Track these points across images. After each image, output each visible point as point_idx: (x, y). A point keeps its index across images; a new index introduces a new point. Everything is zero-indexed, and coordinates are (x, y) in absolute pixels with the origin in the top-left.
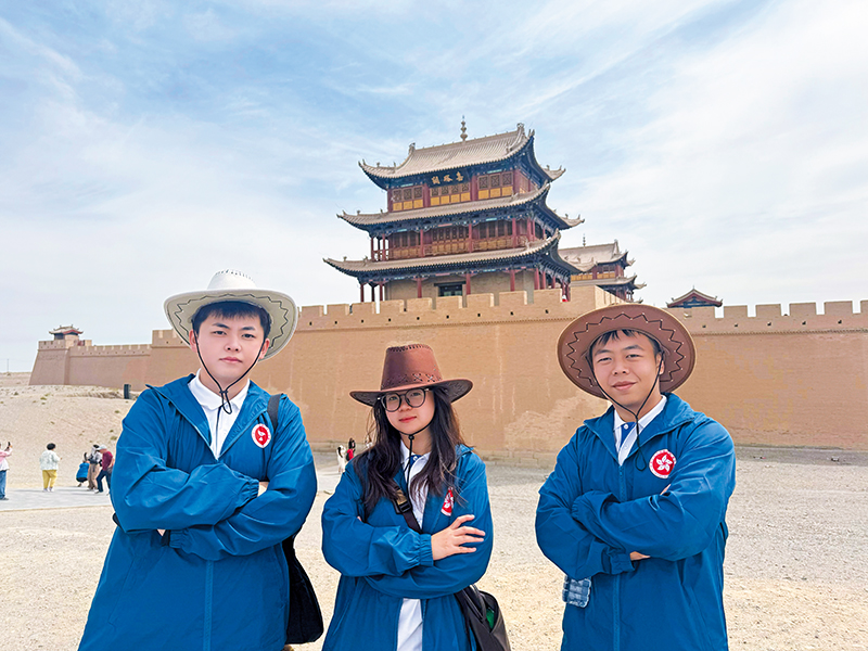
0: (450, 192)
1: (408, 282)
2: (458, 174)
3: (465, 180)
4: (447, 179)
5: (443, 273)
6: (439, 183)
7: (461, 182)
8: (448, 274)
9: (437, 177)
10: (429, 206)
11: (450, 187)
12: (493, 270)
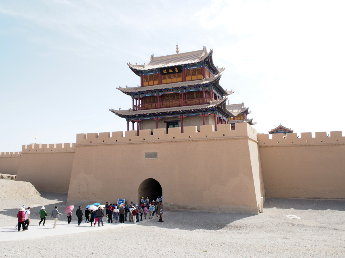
0: (172, 77)
1: (151, 121)
3: (179, 71)
5: (169, 116)
6: (166, 73)
7: (177, 72)
8: (172, 116)
9: (165, 70)
10: (162, 83)
11: (172, 75)
12: (194, 115)
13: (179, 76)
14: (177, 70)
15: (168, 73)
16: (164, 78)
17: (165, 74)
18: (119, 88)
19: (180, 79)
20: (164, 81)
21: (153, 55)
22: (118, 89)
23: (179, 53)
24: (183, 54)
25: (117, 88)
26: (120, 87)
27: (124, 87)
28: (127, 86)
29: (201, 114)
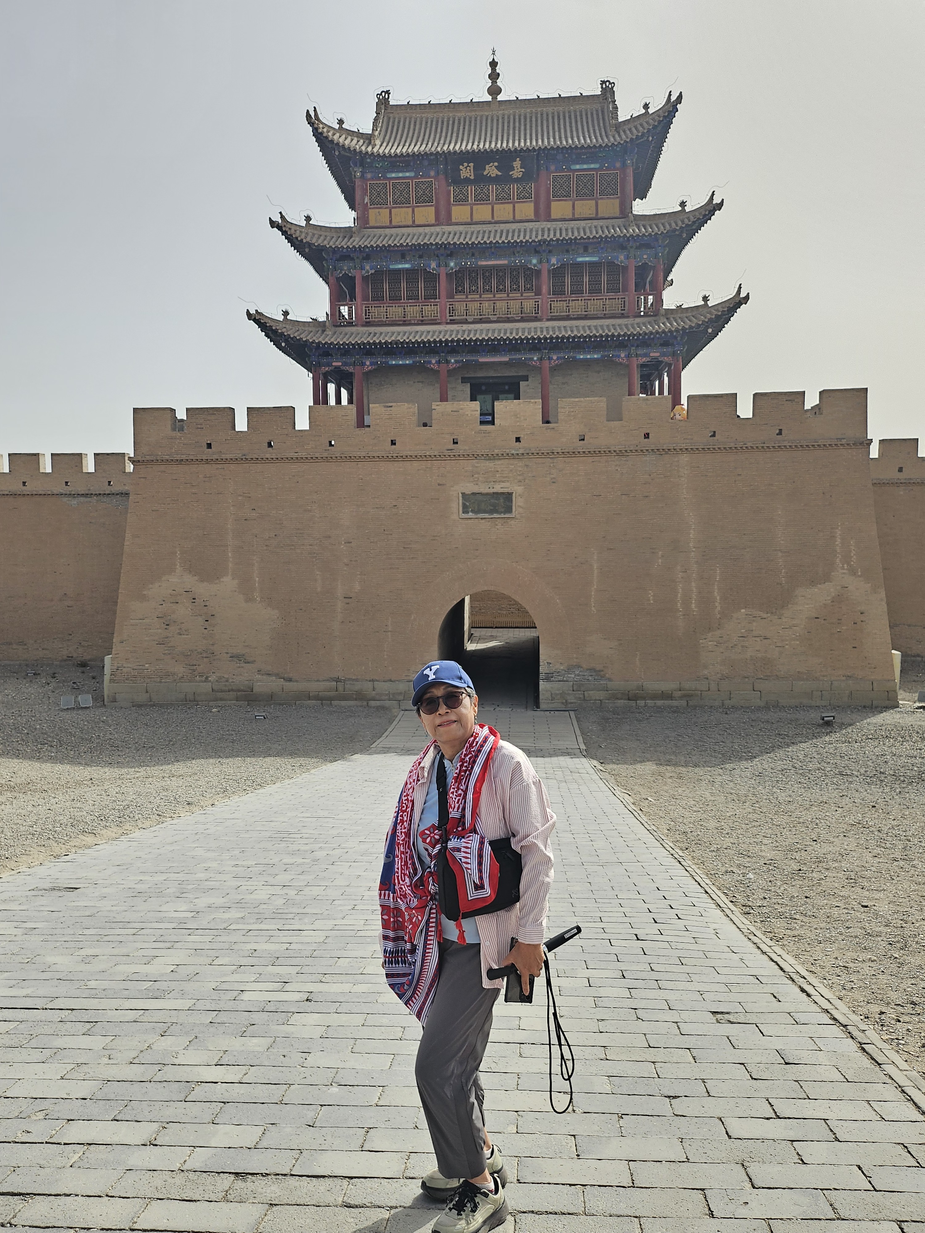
0: (493, 197)
1: (421, 369)
2: (517, 164)
3: (527, 177)
4: (491, 170)
5: (495, 355)
6: (472, 177)
7: (517, 180)
8: (506, 359)
9: (472, 164)
10: (449, 222)
11: (493, 189)
12: (596, 356)
13: (523, 197)
14: (517, 171)
15: (481, 179)
16: (462, 200)
17: (467, 181)
18: (277, 219)
19: (526, 209)
20: (459, 212)
21: (388, 92)
22: (279, 228)
23: (500, 98)
24: (517, 102)
25: (273, 224)
26: (282, 217)
27: (297, 219)
28: (308, 218)
29: (623, 355)
